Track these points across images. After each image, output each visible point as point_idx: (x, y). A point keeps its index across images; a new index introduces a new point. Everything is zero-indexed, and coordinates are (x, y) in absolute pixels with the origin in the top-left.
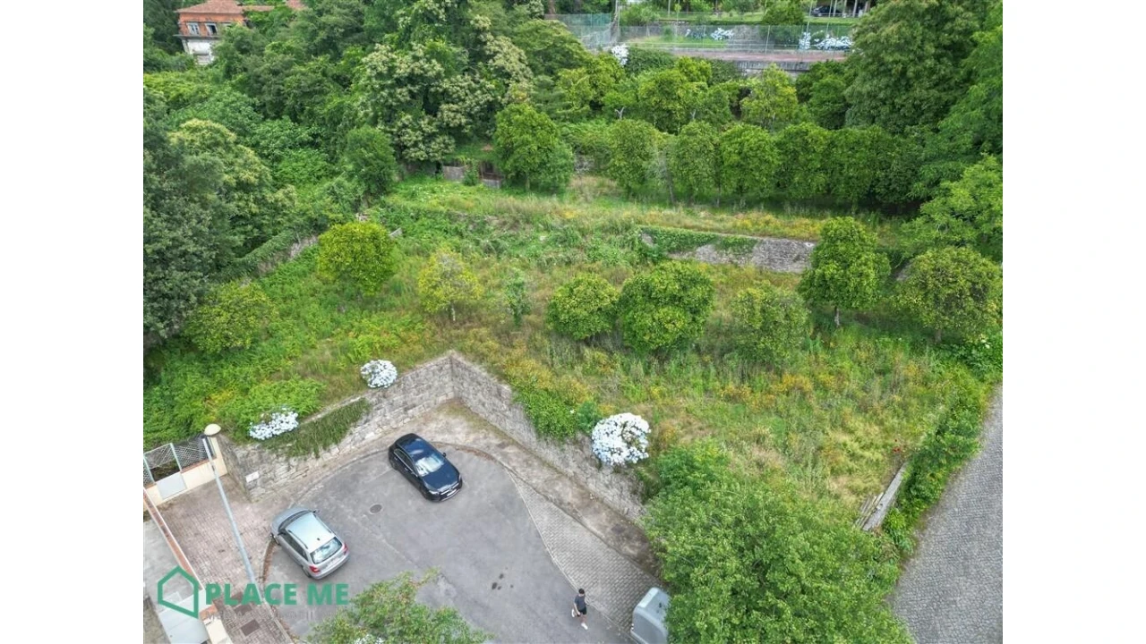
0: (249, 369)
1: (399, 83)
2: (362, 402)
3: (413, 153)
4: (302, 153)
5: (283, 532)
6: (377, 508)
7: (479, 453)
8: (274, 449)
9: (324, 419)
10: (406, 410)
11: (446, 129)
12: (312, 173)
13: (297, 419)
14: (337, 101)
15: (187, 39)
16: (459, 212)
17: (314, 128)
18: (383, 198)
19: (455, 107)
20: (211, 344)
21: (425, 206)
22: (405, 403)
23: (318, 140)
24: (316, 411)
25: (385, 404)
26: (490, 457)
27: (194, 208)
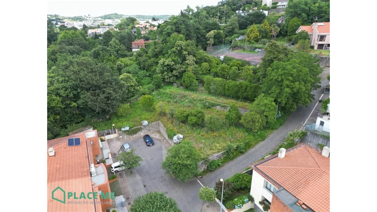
0: (124, 119)
1: (165, 66)
2: (141, 127)
3: (166, 80)
4: (147, 78)
5: (123, 146)
6: (139, 146)
7: (159, 140)
8: (125, 133)
9: (134, 129)
10: (149, 131)
11: (174, 76)
12: (148, 82)
13: (129, 128)
14: (155, 68)
15: (133, 48)
16: (172, 94)
17: (150, 73)
18: (159, 89)
19: (176, 71)
20: (119, 114)
21: (166, 92)
22: (149, 129)
23: (151, 75)
24: (132, 128)
25: (145, 129)
26: (161, 141)
27: (120, 91)
